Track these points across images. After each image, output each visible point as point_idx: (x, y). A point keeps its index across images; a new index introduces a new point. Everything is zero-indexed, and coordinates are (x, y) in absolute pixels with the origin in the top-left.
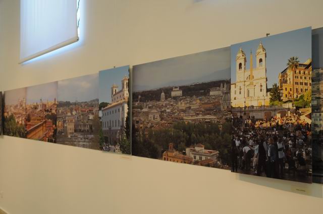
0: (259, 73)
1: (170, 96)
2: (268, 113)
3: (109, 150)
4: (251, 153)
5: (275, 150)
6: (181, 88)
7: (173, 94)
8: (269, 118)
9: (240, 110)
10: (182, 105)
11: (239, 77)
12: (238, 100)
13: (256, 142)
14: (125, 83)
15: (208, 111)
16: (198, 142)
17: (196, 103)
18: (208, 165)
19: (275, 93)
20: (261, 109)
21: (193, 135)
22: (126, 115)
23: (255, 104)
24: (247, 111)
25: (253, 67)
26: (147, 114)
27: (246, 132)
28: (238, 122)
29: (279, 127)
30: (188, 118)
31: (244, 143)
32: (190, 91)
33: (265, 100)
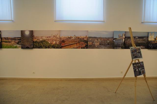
0: (153, 36)
1: (135, 38)
2: (154, 41)
3: (117, 48)
4: (151, 46)
5: (155, 46)
6: (138, 37)
7: (136, 38)
8: (154, 42)
9: (150, 41)
10: (138, 40)
11: (150, 36)
12: (150, 39)
13: (152, 45)
14: (124, 35)
15: (143, 41)
16: (141, 46)
17: (141, 40)
18: (143, 49)
19: (155, 39)
20: (153, 41)
21: (140, 44)
22: (123, 41)
23: (152, 40)
24: (151, 41)
25: (152, 35)
26: (129, 41)
27: (151, 44)
28: (150, 42)
29: (155, 43)
30: (139, 42)
31: (150, 45)
32: (139, 38)
33: (154, 40)
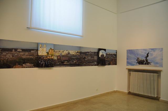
0: (45, 49)
1: (17, 51)
4: (43, 64)
5: (48, 63)
6: (21, 49)
7: (18, 50)
8: (47, 57)
9: (41, 56)
10: (22, 54)
11: (40, 49)
12: (40, 53)
13: (44, 62)
15: (30, 55)
16: (27, 63)
17: (27, 53)
18: (30, 68)
19: (48, 53)
20: (45, 56)
21: (26, 61)
23: (44, 55)
24: (42, 56)
25: (44, 48)
26: (6, 55)
27: (42, 60)
28: (40, 58)
29: (48, 59)
30: (24, 57)
31: (41, 62)
32: (24, 50)
33: (46, 54)
